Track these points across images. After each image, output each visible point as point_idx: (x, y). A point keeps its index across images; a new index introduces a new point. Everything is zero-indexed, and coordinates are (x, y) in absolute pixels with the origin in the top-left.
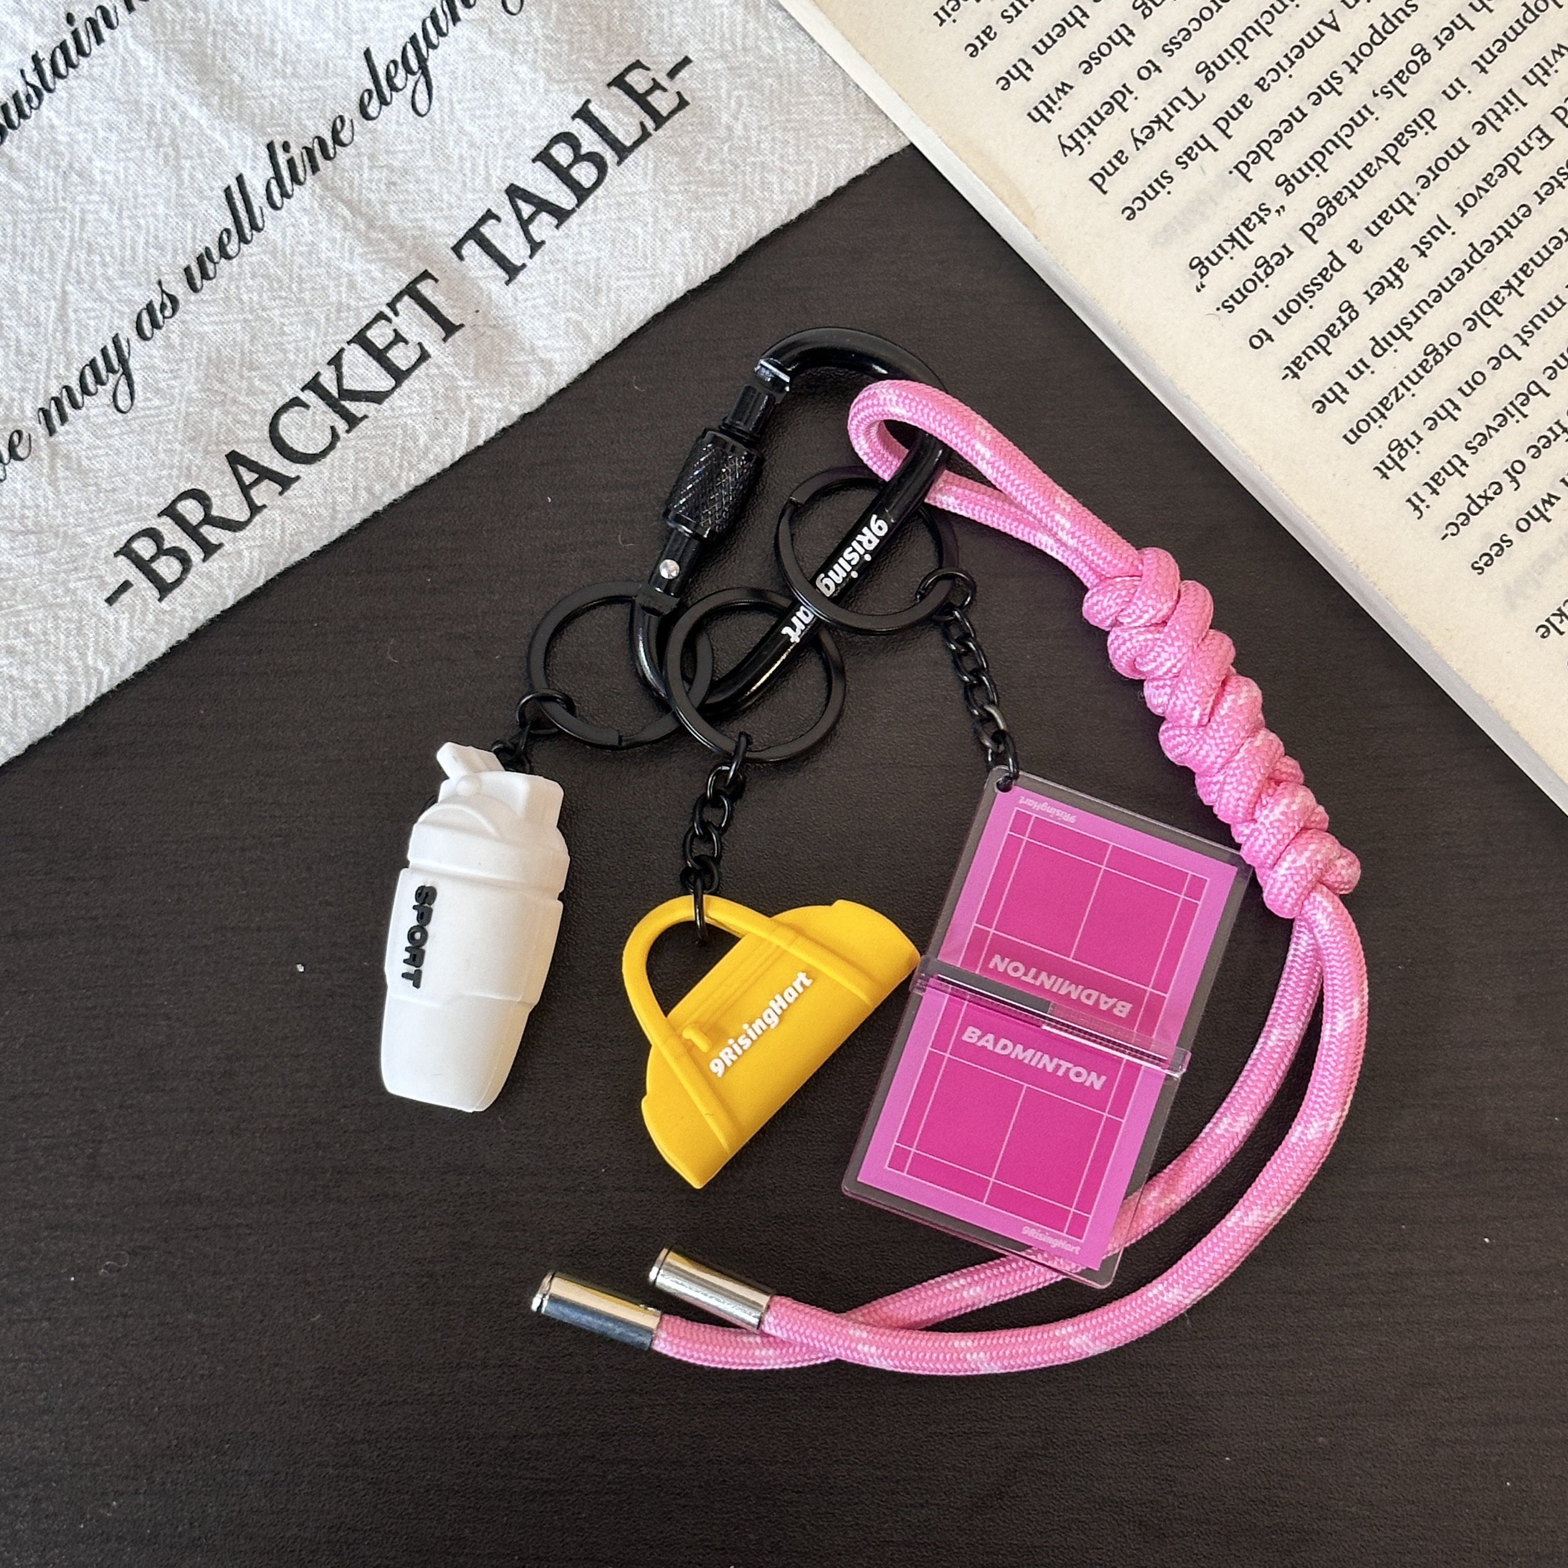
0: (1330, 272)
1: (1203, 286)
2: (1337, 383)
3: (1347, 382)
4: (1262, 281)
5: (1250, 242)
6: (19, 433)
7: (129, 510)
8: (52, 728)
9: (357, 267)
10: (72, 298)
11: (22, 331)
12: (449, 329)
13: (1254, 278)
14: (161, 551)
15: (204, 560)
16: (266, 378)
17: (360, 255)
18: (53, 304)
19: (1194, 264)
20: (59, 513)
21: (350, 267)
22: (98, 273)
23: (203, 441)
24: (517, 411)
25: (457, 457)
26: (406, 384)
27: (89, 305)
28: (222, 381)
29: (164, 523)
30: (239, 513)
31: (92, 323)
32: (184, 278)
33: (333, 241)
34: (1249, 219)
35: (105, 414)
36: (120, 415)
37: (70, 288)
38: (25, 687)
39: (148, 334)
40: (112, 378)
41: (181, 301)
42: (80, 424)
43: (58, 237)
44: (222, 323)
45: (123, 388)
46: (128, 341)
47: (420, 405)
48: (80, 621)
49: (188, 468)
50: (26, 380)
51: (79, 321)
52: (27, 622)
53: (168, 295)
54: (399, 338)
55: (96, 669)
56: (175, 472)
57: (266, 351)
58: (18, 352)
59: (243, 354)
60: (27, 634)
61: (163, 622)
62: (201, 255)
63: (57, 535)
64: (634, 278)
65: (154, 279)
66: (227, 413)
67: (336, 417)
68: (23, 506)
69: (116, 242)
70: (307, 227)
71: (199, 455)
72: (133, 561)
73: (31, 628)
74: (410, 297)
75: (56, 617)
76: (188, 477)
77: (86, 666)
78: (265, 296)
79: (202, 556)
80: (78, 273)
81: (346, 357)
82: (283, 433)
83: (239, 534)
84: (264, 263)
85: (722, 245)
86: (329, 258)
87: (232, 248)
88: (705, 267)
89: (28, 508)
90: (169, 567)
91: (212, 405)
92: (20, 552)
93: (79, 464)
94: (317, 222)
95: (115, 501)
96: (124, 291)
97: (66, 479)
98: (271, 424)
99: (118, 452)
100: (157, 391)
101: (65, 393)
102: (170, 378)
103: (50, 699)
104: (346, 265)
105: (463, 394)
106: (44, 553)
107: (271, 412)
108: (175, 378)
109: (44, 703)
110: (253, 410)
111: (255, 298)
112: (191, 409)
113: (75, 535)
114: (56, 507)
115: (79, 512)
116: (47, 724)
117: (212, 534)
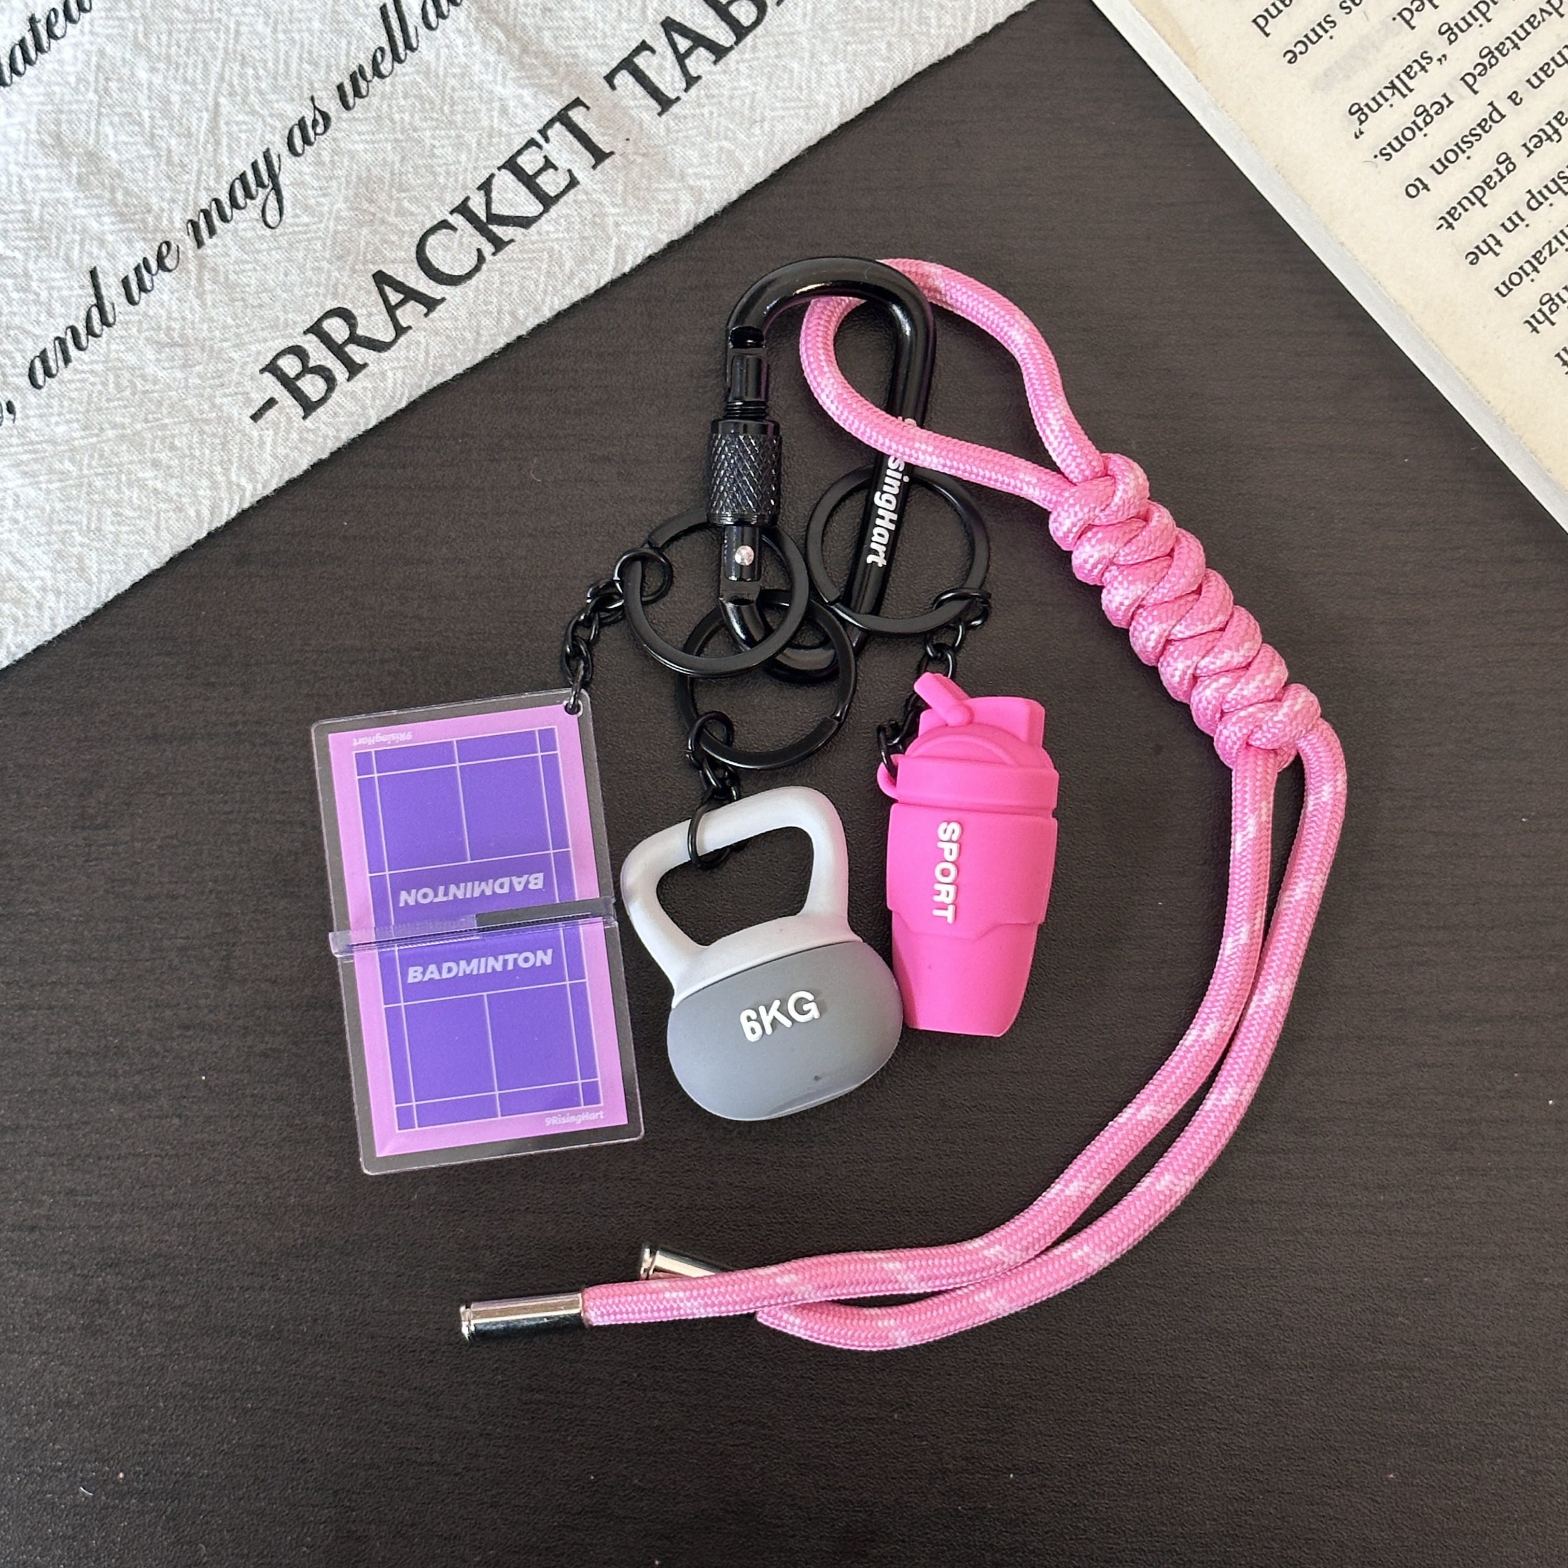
0: (1490, 123)
1: (1361, 133)
2: (1491, 235)
3: (1501, 235)
4: (1421, 129)
5: (1411, 90)
6: (168, 244)
7: (274, 326)
8: (193, 541)
9: (507, 91)
10: (224, 110)
11: (173, 142)
12: (599, 156)
13: (1413, 126)
14: (306, 370)
15: (348, 380)
16: (415, 200)
17: (512, 79)
18: (205, 115)
19: (1353, 110)
20: (205, 326)
21: (503, 91)
22: (251, 87)
23: (351, 258)
24: (665, 239)
25: (602, 284)
26: (554, 210)
27: (241, 118)
28: (371, 201)
29: (309, 342)
30: (385, 334)
31: (243, 136)
32: (337, 94)
33: (486, 64)
34: (1410, 66)
35: (254, 229)
36: (268, 230)
37: (222, 100)
38: (170, 500)
39: (300, 151)
40: (262, 193)
41: (333, 120)
42: (228, 239)
43: (212, 48)
44: (373, 143)
45: (272, 203)
46: (279, 156)
47: (568, 230)
48: (225, 436)
49: (335, 287)
50: (177, 191)
51: (230, 134)
52: (173, 436)
53: (320, 111)
54: (548, 164)
55: (238, 486)
56: (322, 290)
57: (416, 173)
58: (169, 162)
59: (393, 174)
60: (172, 447)
61: (307, 440)
62: (355, 72)
63: (203, 350)
64: (788, 108)
65: (307, 94)
66: (375, 232)
67: (483, 240)
68: (170, 318)
69: (270, 56)
70: (461, 50)
71: (346, 274)
72: (278, 378)
73: (177, 442)
74: (562, 124)
75: (202, 432)
76: (335, 295)
77: (230, 482)
78: (417, 117)
79: (347, 375)
80: (231, 85)
81: (495, 181)
82: (429, 253)
83: (384, 355)
84: (417, 83)
85: (878, 78)
86: (482, 82)
87: (385, 67)
88: (860, 100)
89: (175, 319)
90: (313, 385)
91: (361, 224)
92: (166, 365)
93: (227, 278)
94: (471, 44)
95: (262, 318)
96: (276, 105)
97: (212, 292)
98: (418, 246)
99: (265, 268)
100: (307, 208)
101: (214, 205)
102: (319, 196)
103: (192, 513)
104: (498, 89)
105: (610, 220)
106: (191, 367)
107: (420, 234)
108: (324, 195)
109: (187, 518)
110: (400, 230)
111: (407, 117)
112: (340, 228)
113: (222, 349)
114: (203, 321)
115: (225, 327)
116: (189, 539)
117: (357, 353)
